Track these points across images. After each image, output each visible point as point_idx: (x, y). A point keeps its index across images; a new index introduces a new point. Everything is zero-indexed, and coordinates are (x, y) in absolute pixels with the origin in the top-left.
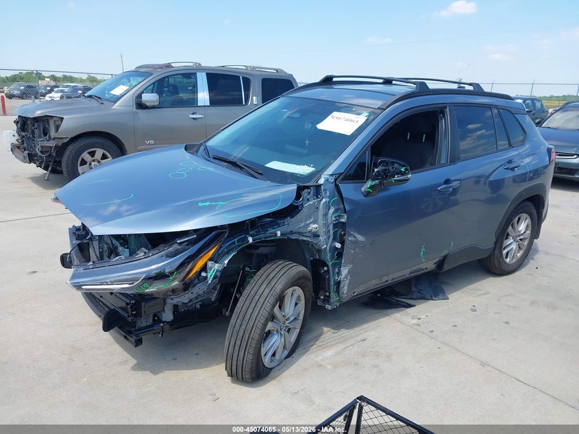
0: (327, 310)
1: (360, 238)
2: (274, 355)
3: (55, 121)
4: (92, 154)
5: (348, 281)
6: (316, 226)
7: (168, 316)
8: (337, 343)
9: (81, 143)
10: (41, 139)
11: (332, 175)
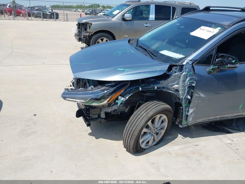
0: (180, 127)
1: (202, 95)
2: (148, 142)
3: (89, 25)
4: (102, 40)
5: (192, 116)
6: (177, 86)
7: (103, 116)
8: (182, 144)
9: (98, 35)
10: (84, 32)
11: (191, 60)
